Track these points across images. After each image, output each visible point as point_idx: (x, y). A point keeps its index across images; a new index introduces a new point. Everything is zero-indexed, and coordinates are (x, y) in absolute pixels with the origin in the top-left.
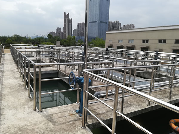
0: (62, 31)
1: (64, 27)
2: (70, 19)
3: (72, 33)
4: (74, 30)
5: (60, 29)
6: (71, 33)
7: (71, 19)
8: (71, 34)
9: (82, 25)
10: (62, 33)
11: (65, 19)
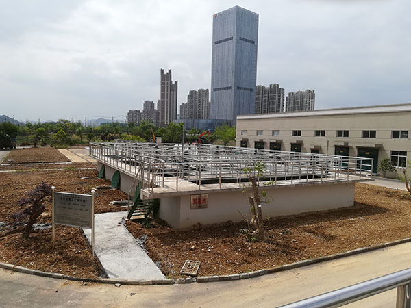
0: (156, 108)
1: (160, 99)
2: (173, 83)
3: (179, 113)
4: (183, 106)
5: (152, 104)
6: (175, 111)
7: (176, 82)
8: (175, 114)
9: (200, 95)
10: (157, 113)
11: (163, 84)
